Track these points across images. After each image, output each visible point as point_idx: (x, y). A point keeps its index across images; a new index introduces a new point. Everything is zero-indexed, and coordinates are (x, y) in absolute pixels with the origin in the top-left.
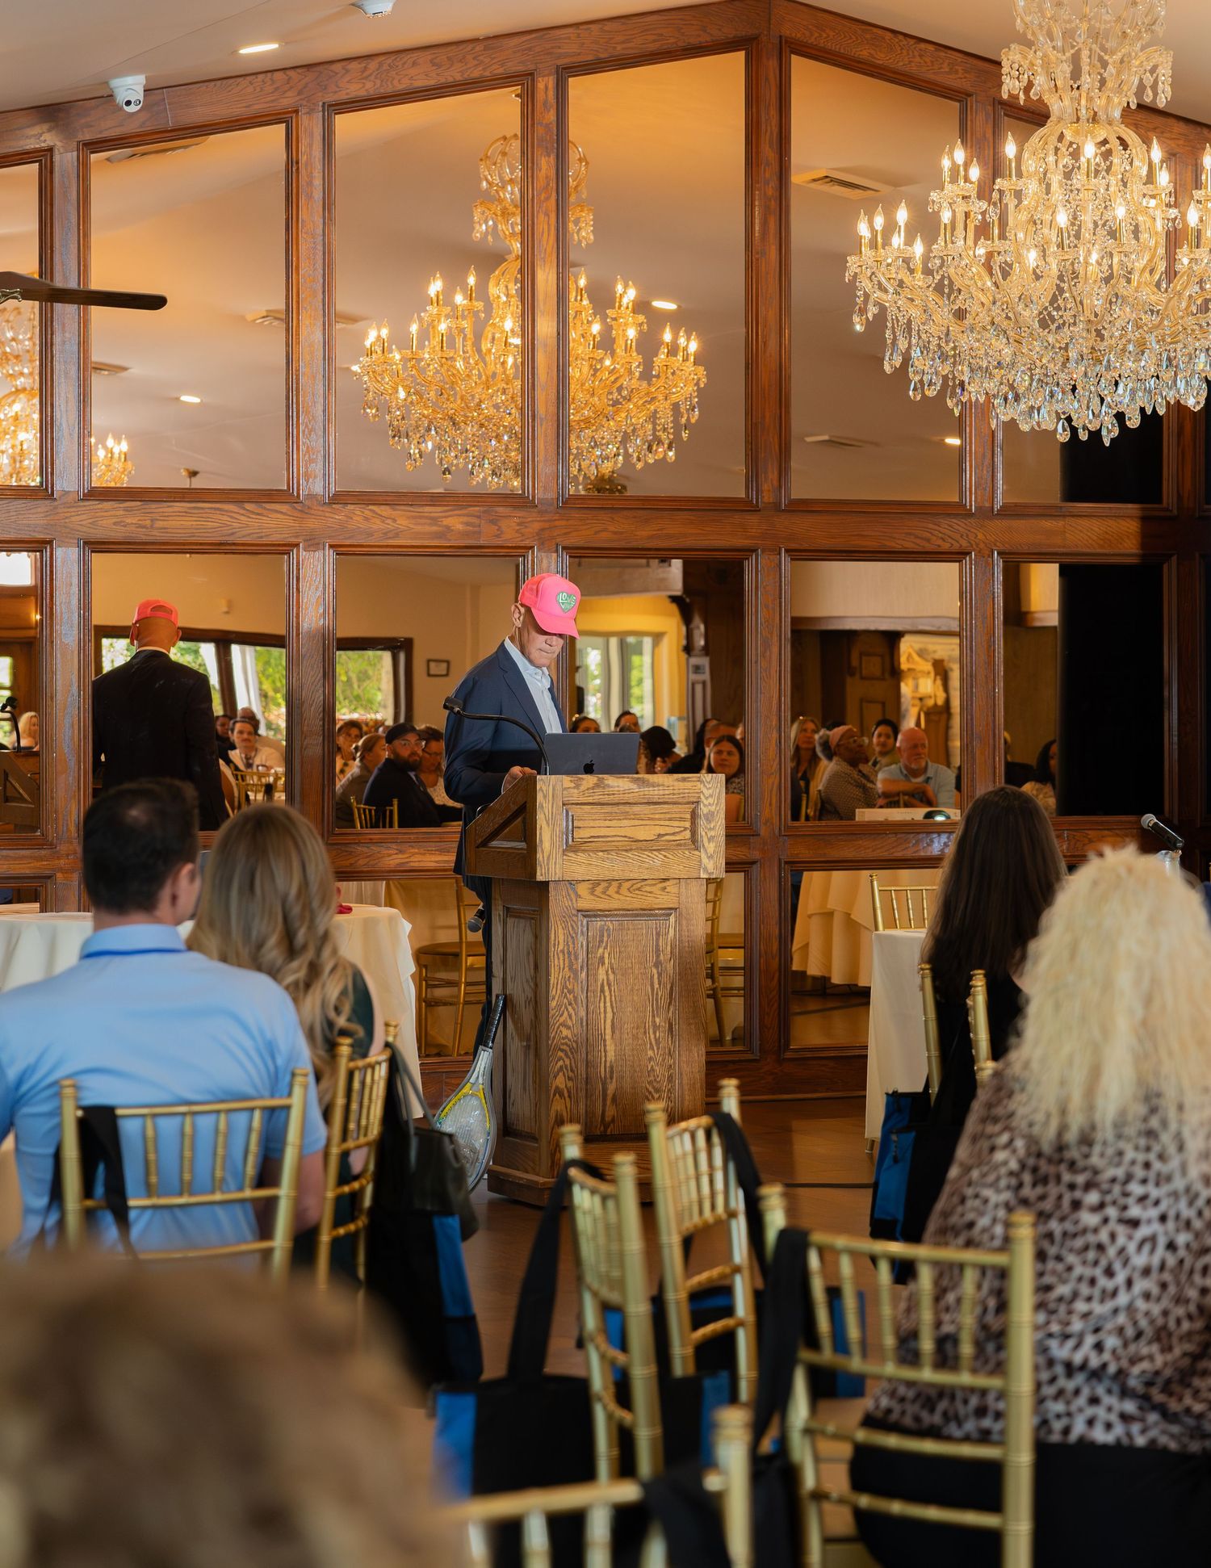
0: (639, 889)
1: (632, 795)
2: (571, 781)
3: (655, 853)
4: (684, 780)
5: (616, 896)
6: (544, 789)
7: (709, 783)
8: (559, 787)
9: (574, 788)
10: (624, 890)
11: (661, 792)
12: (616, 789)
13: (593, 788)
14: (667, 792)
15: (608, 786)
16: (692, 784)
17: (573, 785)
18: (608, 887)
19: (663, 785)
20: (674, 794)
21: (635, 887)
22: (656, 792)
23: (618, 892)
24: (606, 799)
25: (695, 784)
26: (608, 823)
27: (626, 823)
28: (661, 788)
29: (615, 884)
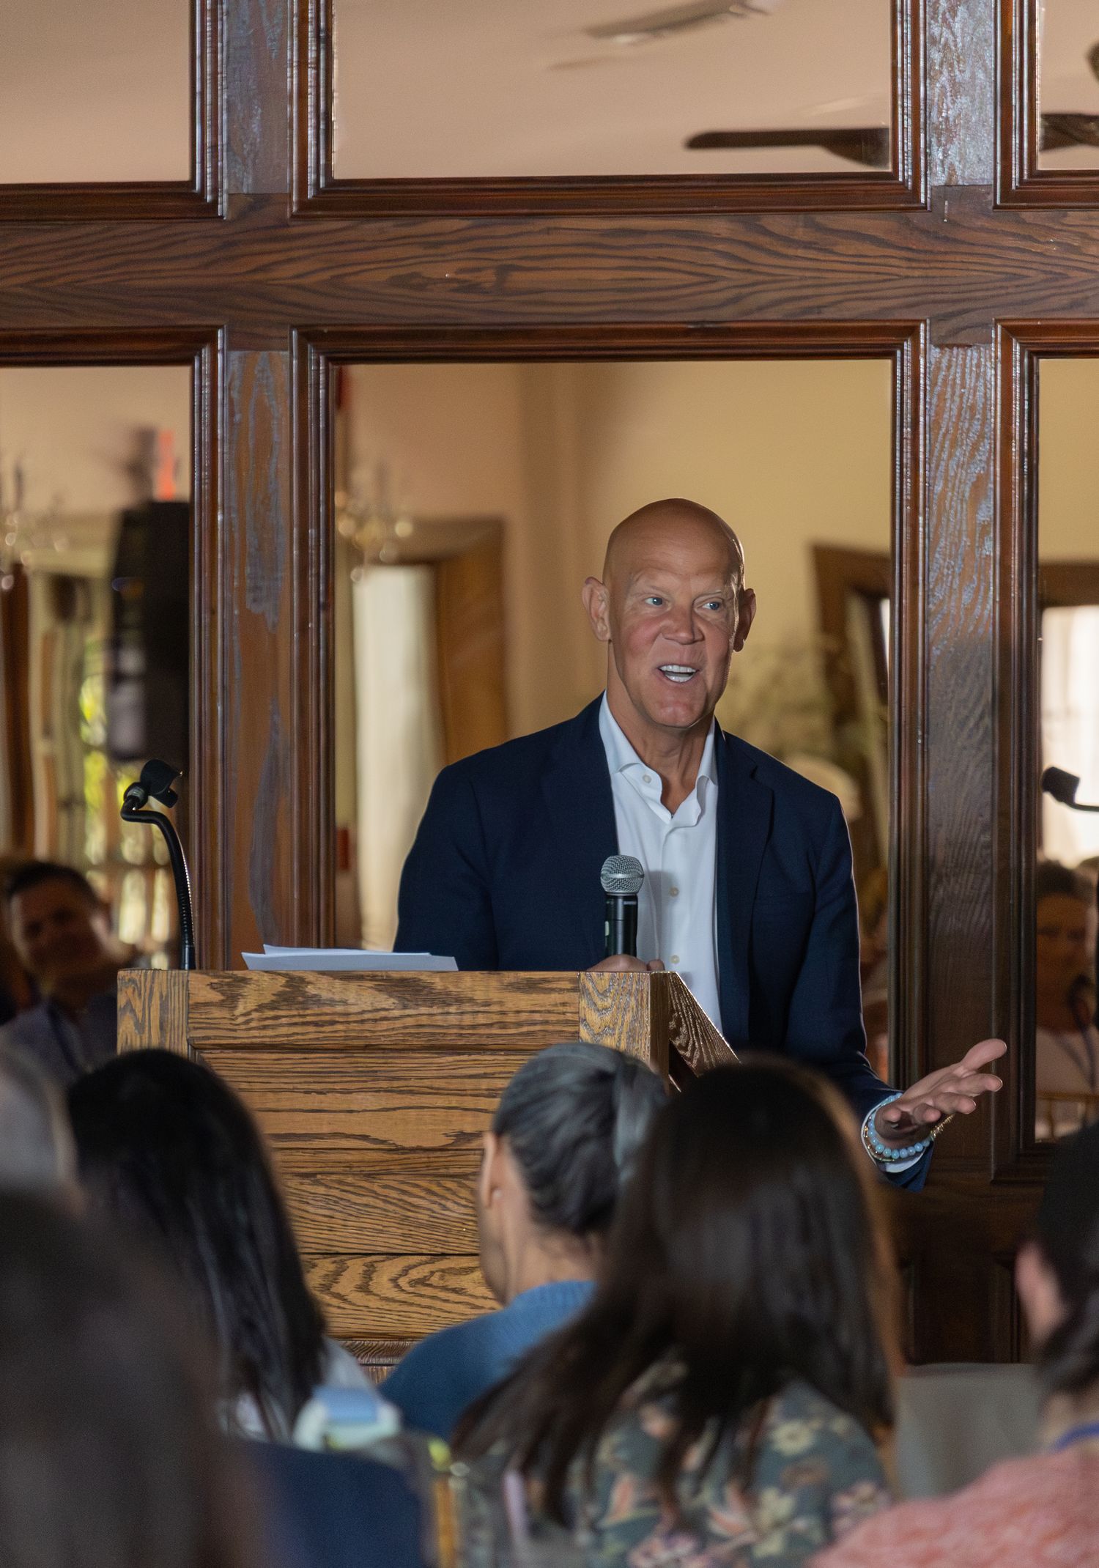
0: (422, 1282)
1: (385, 1025)
2: (211, 985)
3: (449, 1184)
4: (531, 987)
5: (358, 1297)
6: (138, 1005)
7: (604, 994)
8: (177, 1004)
9: (221, 1004)
10: (382, 1282)
11: (468, 1020)
12: (339, 1009)
13: (273, 1006)
14: (481, 1019)
15: (317, 1000)
16: (555, 997)
17: (216, 997)
18: (337, 1274)
19: (471, 1000)
20: (503, 1025)
21: (415, 1274)
22: (453, 1020)
23: (364, 1288)
24: (309, 1035)
25: (566, 997)
26: (314, 1101)
27: (369, 1101)
28: (467, 1007)
29: (356, 1268)
